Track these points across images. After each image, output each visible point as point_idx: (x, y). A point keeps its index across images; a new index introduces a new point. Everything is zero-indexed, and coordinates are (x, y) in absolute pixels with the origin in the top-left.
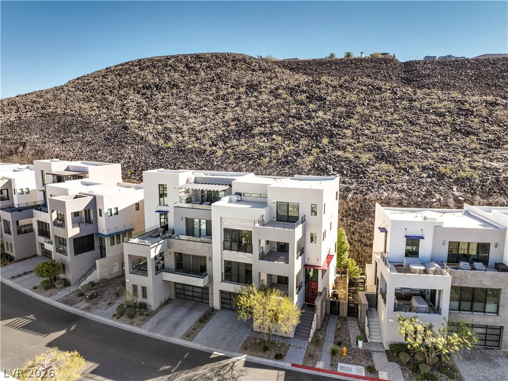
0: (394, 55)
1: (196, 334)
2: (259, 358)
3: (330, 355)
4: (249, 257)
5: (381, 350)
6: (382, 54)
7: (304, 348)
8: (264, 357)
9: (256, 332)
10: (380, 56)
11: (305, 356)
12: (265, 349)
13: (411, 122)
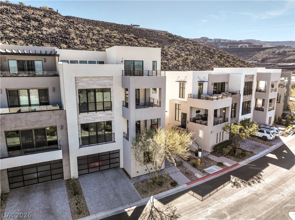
0: (57, 10)
1: (86, 206)
2: (163, 193)
3: (193, 168)
4: (108, 114)
5: (209, 154)
6: (49, 8)
7: (178, 171)
8: (165, 191)
9: (134, 178)
10: (48, 9)
11: (185, 175)
12: (160, 184)
13: (107, 41)
